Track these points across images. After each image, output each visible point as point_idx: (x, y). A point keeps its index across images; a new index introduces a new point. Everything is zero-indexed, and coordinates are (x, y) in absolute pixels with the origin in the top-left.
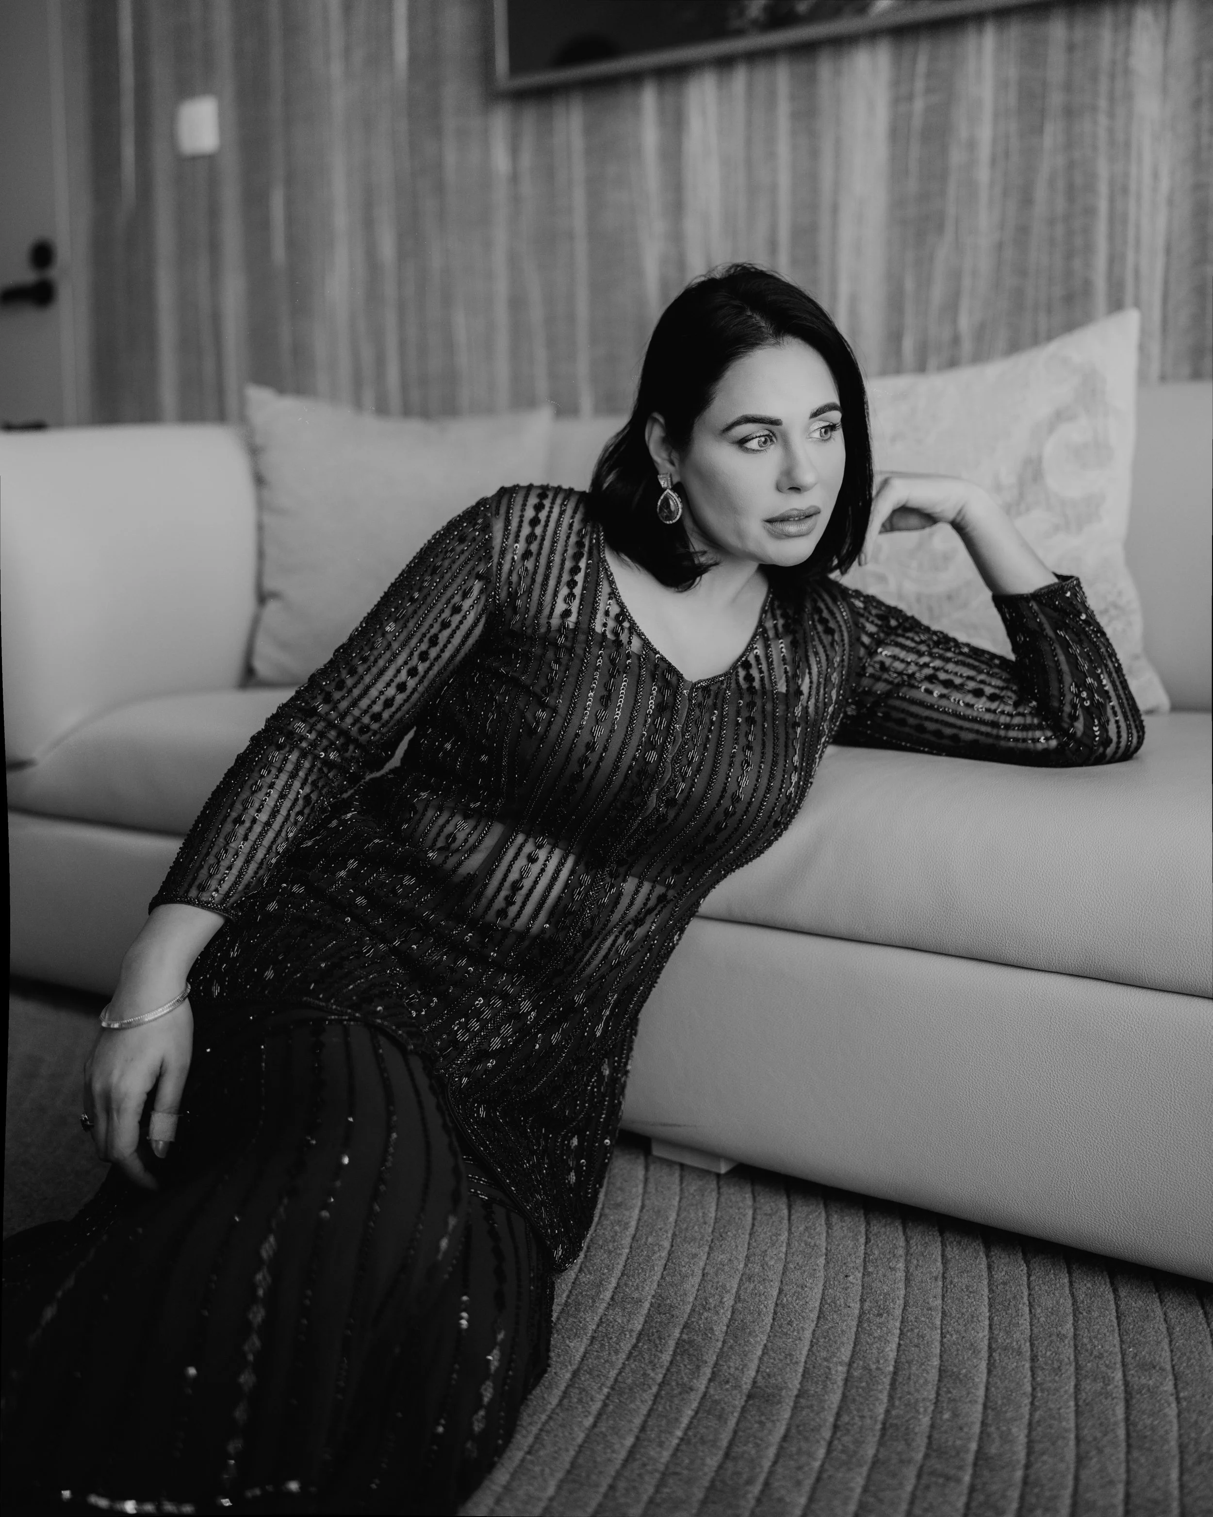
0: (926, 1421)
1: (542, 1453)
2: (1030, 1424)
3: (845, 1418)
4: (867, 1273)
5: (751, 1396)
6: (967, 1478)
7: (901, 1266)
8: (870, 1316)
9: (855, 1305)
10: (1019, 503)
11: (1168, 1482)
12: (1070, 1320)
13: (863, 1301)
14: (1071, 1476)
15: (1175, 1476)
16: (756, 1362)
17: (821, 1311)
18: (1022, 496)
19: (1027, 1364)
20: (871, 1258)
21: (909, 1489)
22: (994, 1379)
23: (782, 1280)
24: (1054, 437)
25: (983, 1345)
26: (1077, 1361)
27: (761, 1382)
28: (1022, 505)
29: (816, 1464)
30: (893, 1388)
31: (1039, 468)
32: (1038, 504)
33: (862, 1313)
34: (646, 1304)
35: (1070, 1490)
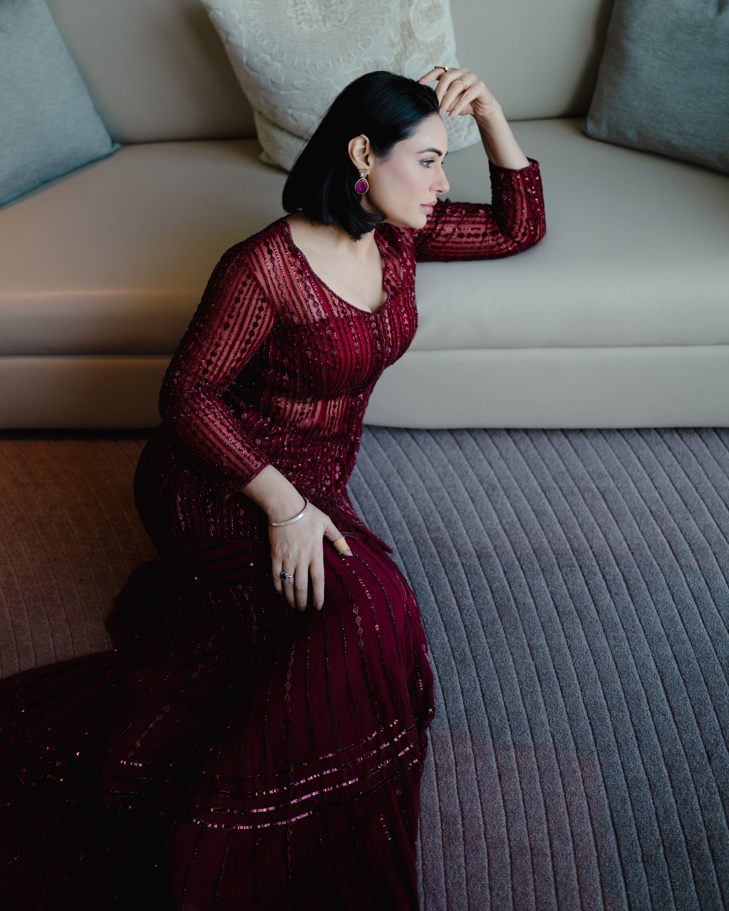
0: (545, 540)
2: (579, 525)
3: (519, 553)
4: (473, 468)
5: (479, 557)
6: (576, 563)
7: (482, 457)
8: (490, 493)
9: (481, 488)
10: (405, 51)
11: (637, 533)
12: (560, 462)
13: (482, 484)
14: (607, 546)
15: (638, 529)
16: (467, 538)
17: (471, 498)
18: (405, 46)
19: (560, 494)
20: (468, 457)
21: (561, 577)
22: (555, 508)
23: (444, 485)
24: (413, 7)
25: (540, 490)
26: (576, 484)
27: (477, 548)
28: (408, 52)
29: (524, 580)
30: (524, 530)
31: (410, 28)
32: (415, 50)
33: (487, 492)
34: (404, 524)
35: (610, 553)
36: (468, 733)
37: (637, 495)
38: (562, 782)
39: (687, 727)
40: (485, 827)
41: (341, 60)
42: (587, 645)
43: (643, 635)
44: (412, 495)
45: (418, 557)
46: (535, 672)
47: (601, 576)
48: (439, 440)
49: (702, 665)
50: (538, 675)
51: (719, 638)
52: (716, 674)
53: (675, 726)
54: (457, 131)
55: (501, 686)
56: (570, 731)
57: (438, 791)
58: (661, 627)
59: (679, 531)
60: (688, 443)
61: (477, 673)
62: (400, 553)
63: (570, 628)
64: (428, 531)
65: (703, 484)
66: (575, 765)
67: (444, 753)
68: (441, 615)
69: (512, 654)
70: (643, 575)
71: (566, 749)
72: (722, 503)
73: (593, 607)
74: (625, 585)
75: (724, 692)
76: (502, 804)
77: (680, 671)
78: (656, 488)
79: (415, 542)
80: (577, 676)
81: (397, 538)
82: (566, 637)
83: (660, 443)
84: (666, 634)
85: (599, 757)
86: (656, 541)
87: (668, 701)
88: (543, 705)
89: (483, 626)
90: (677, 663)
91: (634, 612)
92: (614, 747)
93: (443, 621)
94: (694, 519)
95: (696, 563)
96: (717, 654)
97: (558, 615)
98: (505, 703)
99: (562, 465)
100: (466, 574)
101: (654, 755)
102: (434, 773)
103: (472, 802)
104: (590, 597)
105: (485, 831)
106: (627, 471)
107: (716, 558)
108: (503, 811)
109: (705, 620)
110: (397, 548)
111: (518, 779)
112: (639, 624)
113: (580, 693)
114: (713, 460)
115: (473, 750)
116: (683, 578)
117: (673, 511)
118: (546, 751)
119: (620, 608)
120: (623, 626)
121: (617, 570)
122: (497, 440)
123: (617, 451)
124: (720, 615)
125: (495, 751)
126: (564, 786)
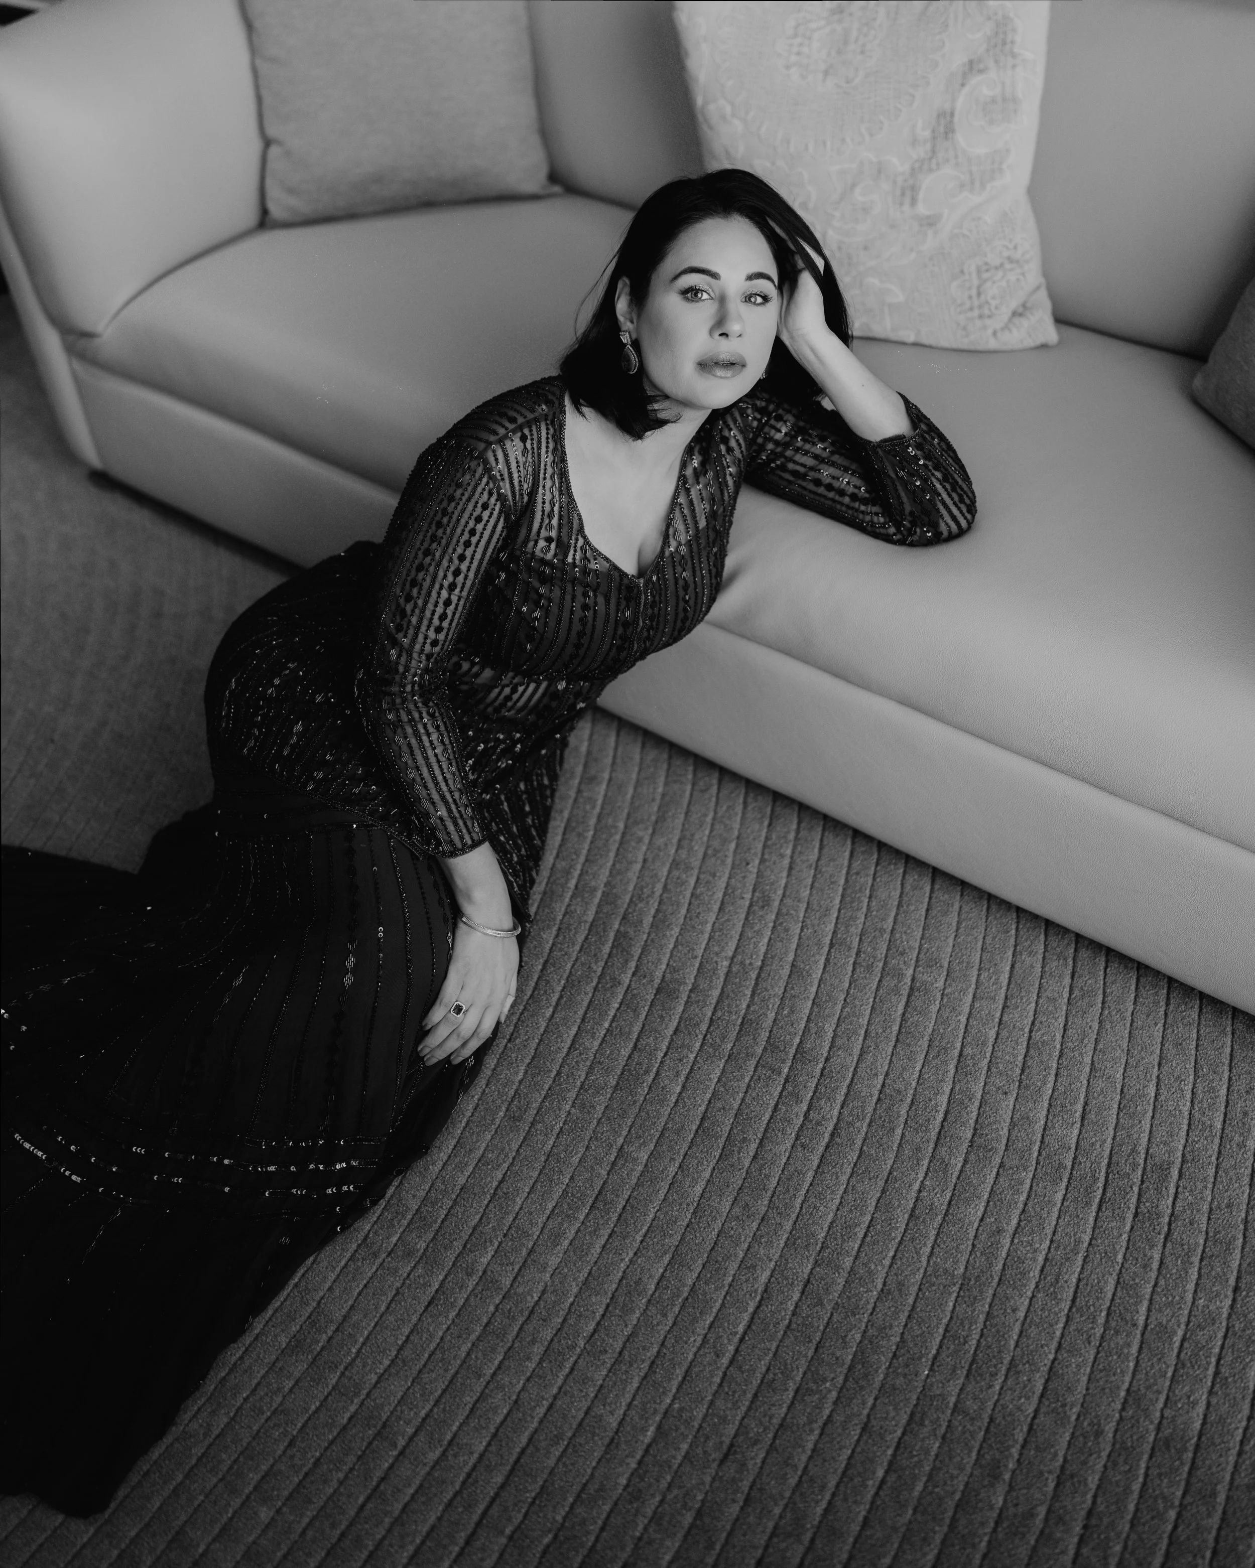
0: (771, 1015)
1: (517, 1041)
2: (839, 1019)
3: (719, 1014)
4: (762, 861)
5: (659, 991)
6: (786, 1070)
7: (789, 852)
8: (755, 908)
9: (748, 896)
10: (931, 159)
11: (912, 1074)
12: (893, 914)
13: (754, 891)
14: (852, 1069)
15: (918, 1069)
16: (668, 955)
17: (722, 903)
18: (934, 152)
19: (852, 961)
20: (769, 843)
21: (747, 1080)
22: (827, 976)
23: (700, 868)
24: (966, 90)
25: (827, 940)
26: (886, 957)
27: (668, 976)
28: (934, 161)
29: (692, 1056)
30: (756, 984)
31: (951, 122)
32: (947, 160)
33: (751, 905)
34: (599, 894)
35: (848, 1081)
36: (439, 1221)
37: (963, 1019)
38: (501, 1362)
39: (734, 1392)
40: (354, 1360)
41: (829, 144)
42: (698, 1194)
43: (788, 1225)
44: (645, 861)
45: (577, 948)
46: (596, 1191)
47: (805, 1108)
48: (750, 800)
49: (835, 1319)
50: (597, 1198)
51: (896, 1293)
52: (844, 1342)
53: (718, 1381)
54: (981, 317)
55: (536, 1181)
56: (571, 1300)
57: (339, 1275)
58: (826, 1229)
59: (977, 1104)
60: (1109, 980)
61: (520, 1146)
62: (559, 929)
63: (696, 1158)
64: (624, 918)
65: (1077, 1054)
66: (538, 1350)
67: (388, 1228)
68: (541, 1040)
69: (588, 1147)
70: (865, 1140)
71: (544, 1320)
72: (1082, 1096)
73: (754, 1146)
74: (826, 1140)
75: (832, 1375)
76: (400, 1342)
77: (796, 1307)
78: (1000, 1023)
79: (591, 925)
80: (648, 1231)
81: (573, 908)
82: (680, 1166)
83: (1065, 959)
84: (823, 1243)
85: (579, 1358)
86: (930, 1100)
87: (742, 1340)
88: (566, 1242)
89: (581, 1087)
90: (803, 1293)
91: (806, 1185)
92: (609, 1359)
93: (536, 1050)
94: (1016, 1099)
95: (960, 1165)
96: (872, 1314)
97: (697, 1131)
98: (521, 1209)
99: (891, 920)
100: (621, 1004)
101: (655, 1402)
102: (354, 1246)
103: (365, 1317)
104: (762, 1130)
105: (350, 1364)
106: (979, 975)
107: (998, 1174)
108: (394, 1353)
109: (899, 1255)
110: (561, 921)
111: (449, 1323)
112: (798, 1206)
113: (631, 1254)
114: (1128, 1025)
115: (428, 1246)
116: (921, 1177)
117: (994, 1070)
118: (517, 1307)
119: (791, 1169)
120: (773, 1196)
121: (835, 1113)
122: (829, 837)
123: (989, 940)
124: (928, 1261)
125: (454, 1265)
126: (499, 1368)
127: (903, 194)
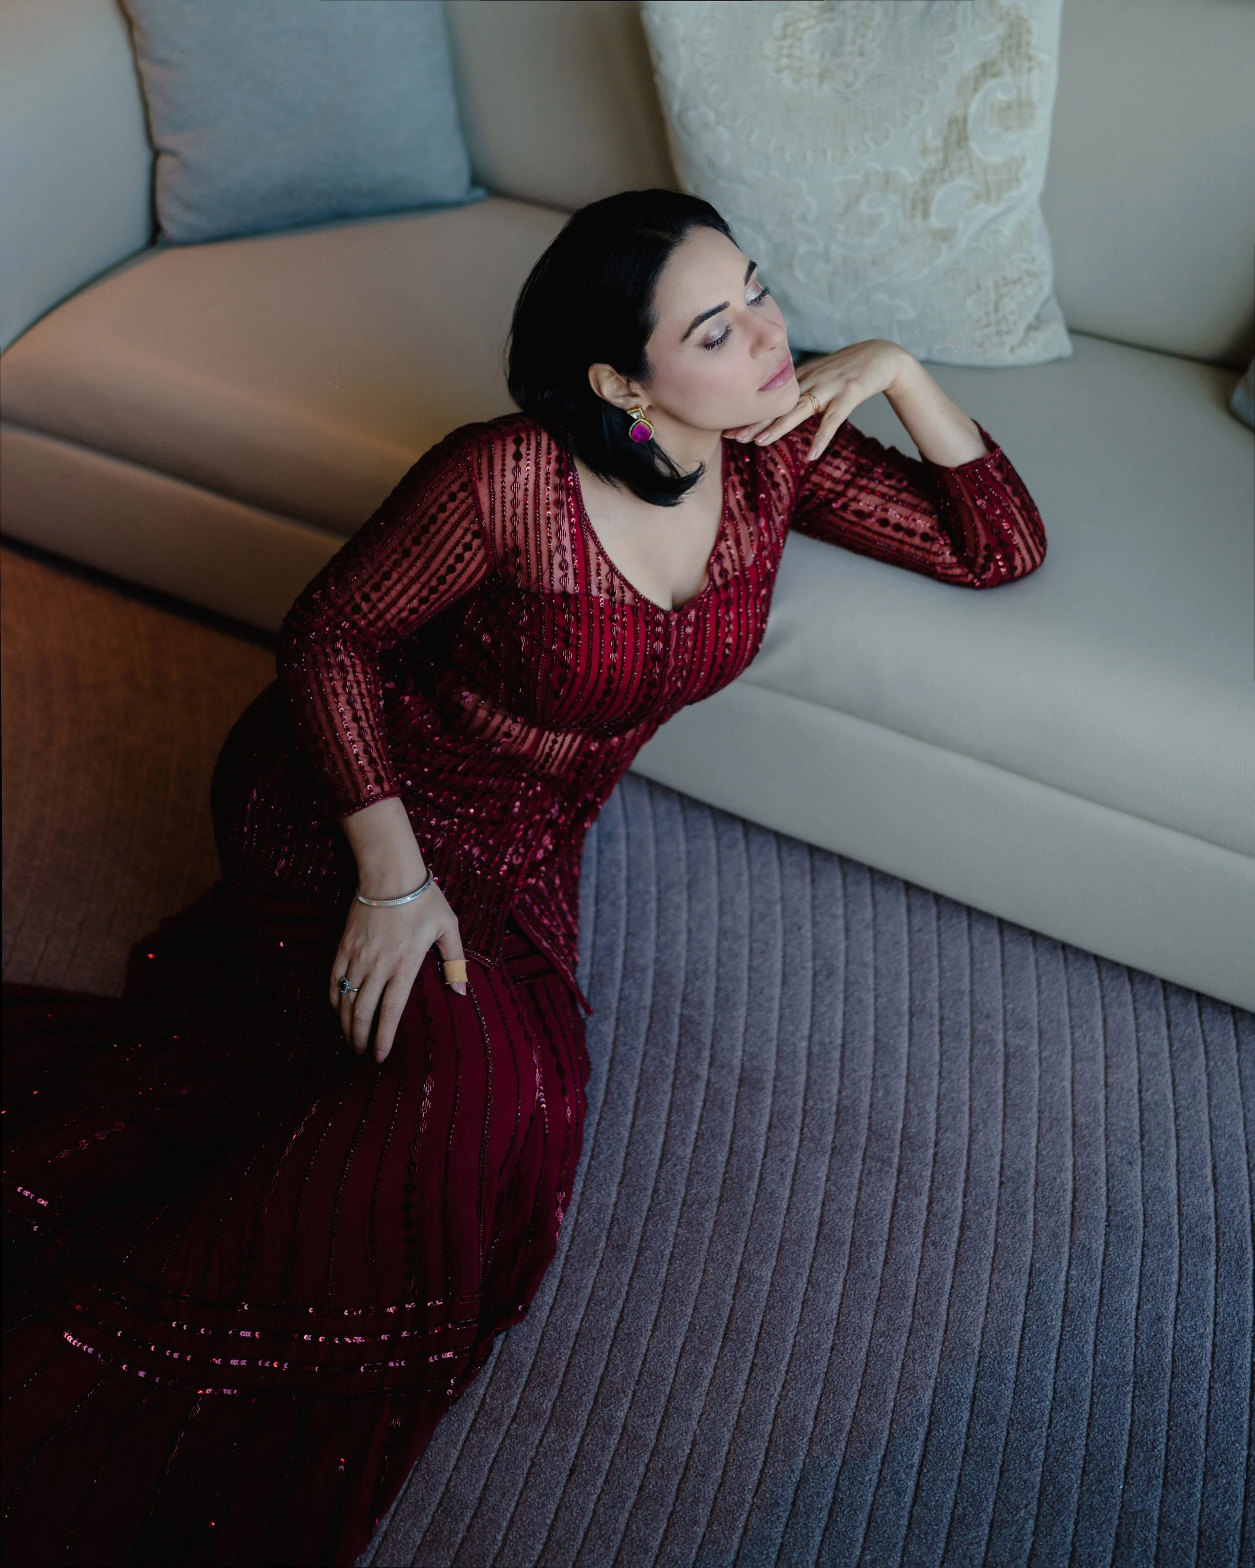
0: (866, 1099)
1: (602, 1157)
2: (938, 1096)
3: (811, 1102)
4: (815, 924)
5: (741, 1082)
6: (896, 1160)
7: (840, 911)
8: (821, 978)
9: (809, 965)
10: (943, 169)
11: (1029, 1151)
12: (967, 973)
13: (814, 959)
14: (965, 1152)
15: (1034, 1144)
16: (741, 1040)
17: (784, 975)
18: (946, 161)
19: (936, 1029)
20: (817, 902)
21: (857, 1174)
22: (914, 1048)
23: (751, 935)
24: (979, 95)
25: (905, 1008)
26: (972, 1022)
27: (747, 1064)
28: (947, 171)
29: (793, 1154)
30: (842, 1066)
31: (964, 130)
32: (961, 170)
33: (815, 975)
34: (650, 973)
35: (964, 1166)
36: (561, 1375)
37: (1067, 1084)
38: (666, 1531)
39: (926, 1534)
40: (502, 1549)
41: (829, 154)
42: (835, 1311)
43: (939, 1335)
44: (689, 931)
45: (642, 1040)
46: (725, 1320)
47: (926, 1201)
48: (784, 856)
49: (1012, 1436)
50: (727, 1327)
51: (1070, 1400)
52: (1028, 1462)
53: (906, 1523)
54: (998, 333)
55: (657, 1317)
56: (726, 1448)
57: (462, 1450)
58: (979, 1336)
59: (1104, 1178)
60: (1207, 1027)
61: (631, 1279)
63: (824, 1270)
64: (683, 1001)
65: (1192, 1112)
66: (703, 1511)
67: (505, 1389)
68: (627, 1154)
69: (705, 1271)
70: (997, 1230)
71: (703, 1476)
72: (1209, 1158)
73: (882, 1249)
74: (957, 1235)
75: (1024, 1502)
76: (549, 1522)
77: (969, 1428)
78: (1106, 1085)
79: (652, 1012)
80: (791, 1358)
82: (809, 1282)
83: (1157, 1008)
84: (980, 1352)
85: (749, 1515)
86: (1055, 1179)
87: (920, 1473)
88: (706, 1382)
89: (684, 1203)
90: (972, 1411)
91: (947, 1288)
92: (783, 1512)
93: (625, 1165)
94: (1143, 1169)
95: (1102, 1248)
96: (1049, 1427)
97: (817, 1238)
98: (648, 1350)
99: (967, 980)
100: (705, 1101)
101: (844, 1557)
102: (472, 1415)
103: (503, 1495)
104: (886, 1230)
105: (498, 1555)
106: (1073, 1034)
107: (1143, 1254)
108: (545, 1534)
109: (1063, 1357)
111: (598, 1492)
112: (944, 1313)
113: (779, 1388)
114: (1237, 1075)
115: (554, 1406)
116: (1065, 1265)
117: (1112, 1138)
118: (669, 1463)
119: (928, 1271)
120: (915, 1305)
121: (959, 1202)
122: (880, 891)
123: (1074, 993)
124: (1094, 1360)
125: (588, 1424)
126: (665, 1538)
127: (914, 207)
